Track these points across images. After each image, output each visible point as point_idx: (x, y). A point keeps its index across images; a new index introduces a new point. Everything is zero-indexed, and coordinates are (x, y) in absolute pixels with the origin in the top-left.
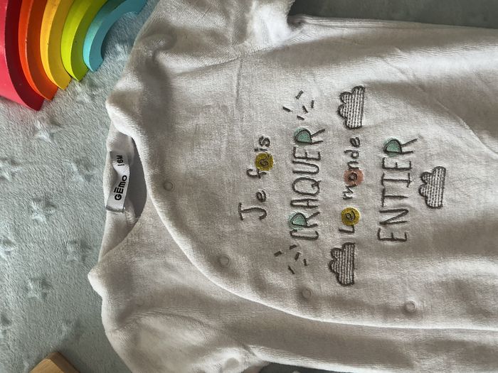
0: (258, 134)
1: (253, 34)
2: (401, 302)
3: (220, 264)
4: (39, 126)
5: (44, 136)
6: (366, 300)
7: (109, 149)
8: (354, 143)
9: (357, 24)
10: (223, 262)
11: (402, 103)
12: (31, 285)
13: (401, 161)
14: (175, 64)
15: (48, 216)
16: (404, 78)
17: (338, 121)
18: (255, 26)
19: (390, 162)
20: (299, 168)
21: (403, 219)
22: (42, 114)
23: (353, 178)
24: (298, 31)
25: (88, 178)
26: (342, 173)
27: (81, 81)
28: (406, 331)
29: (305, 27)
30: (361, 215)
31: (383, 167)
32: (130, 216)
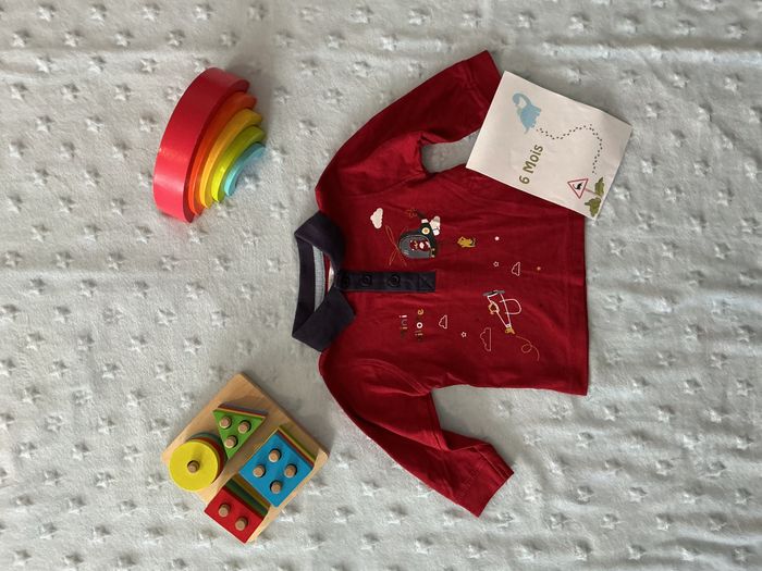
5: (196, 240)
22: (194, 225)
27: (221, 202)
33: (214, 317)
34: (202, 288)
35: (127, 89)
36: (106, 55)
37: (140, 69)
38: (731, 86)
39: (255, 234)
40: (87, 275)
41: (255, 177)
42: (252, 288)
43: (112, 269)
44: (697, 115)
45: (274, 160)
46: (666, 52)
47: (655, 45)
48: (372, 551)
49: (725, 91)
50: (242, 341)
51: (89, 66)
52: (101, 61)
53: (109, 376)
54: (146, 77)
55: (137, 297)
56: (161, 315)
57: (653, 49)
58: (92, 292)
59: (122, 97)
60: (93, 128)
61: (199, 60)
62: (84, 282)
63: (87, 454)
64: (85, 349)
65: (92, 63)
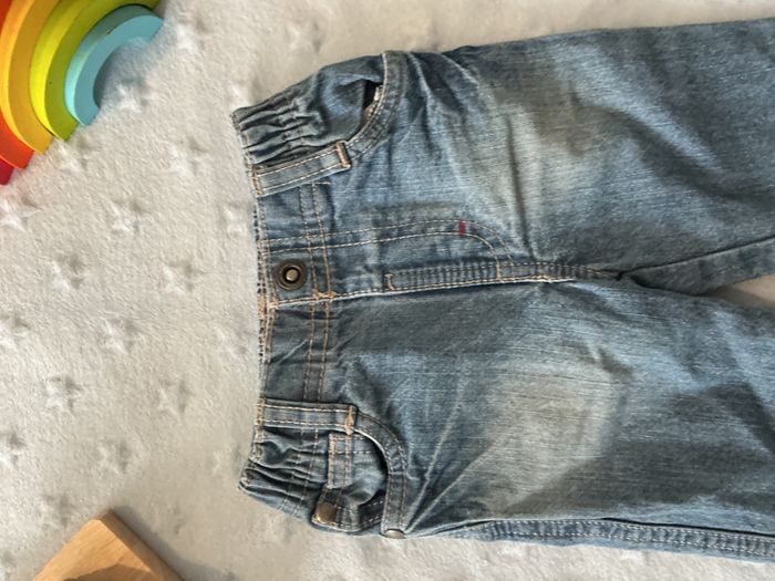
4: (6, 207)
5: (15, 222)
15: (17, 341)
22: (11, 189)
25: (76, 283)
27: (67, 140)
33: (51, 389)
34: (25, 326)
39: (137, 208)
41: (139, 84)
42: (130, 328)
45: (181, 46)
50: (108, 443)
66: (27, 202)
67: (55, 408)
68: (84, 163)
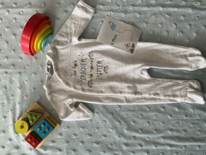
0: (74, 60)
1: (73, 42)
2: (100, 90)
3: (67, 84)
4: (33, 59)
5: (34, 61)
6: (94, 90)
7: (47, 63)
8: (92, 61)
9: (92, 40)
10: (68, 83)
11: (100, 54)
12: (32, 89)
13: (100, 64)
14: (58, 47)
15: (35, 76)
16: (100, 50)
17: (89, 57)
18: (73, 40)
19: (99, 65)
20: (82, 66)
21: (101, 75)
22: (34, 56)
23: (92, 68)
24: (81, 41)
25: (43, 69)
26: (90, 67)
27: (41, 50)
28: (101, 95)
29: (82, 40)
30: (93, 75)
31: (97, 66)
32: (51, 75)
33: (39, 82)
34: (36, 74)
35: (15, 19)
36: (10, 10)
37: (19, 14)
38: (182, 18)
40: (5, 70)
43: (12, 68)
44: (173, 26)
46: (164, 9)
47: (161, 6)
48: (82, 146)
49: (180, 19)
51: (6, 13)
52: (9, 11)
53: (11, 98)
54: (21, 16)
55: (19, 76)
56: (25, 81)
57: (160, 8)
58: (7, 75)
59: (14, 21)
60: (6, 30)
61: (35, 11)
62: (5, 72)
63: (6, 119)
64: (5, 90)
65: (6, 12)
66: (36, 58)
67: (40, 84)
68: (43, 53)
